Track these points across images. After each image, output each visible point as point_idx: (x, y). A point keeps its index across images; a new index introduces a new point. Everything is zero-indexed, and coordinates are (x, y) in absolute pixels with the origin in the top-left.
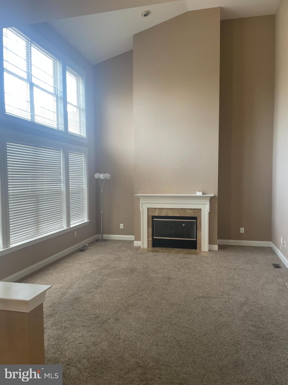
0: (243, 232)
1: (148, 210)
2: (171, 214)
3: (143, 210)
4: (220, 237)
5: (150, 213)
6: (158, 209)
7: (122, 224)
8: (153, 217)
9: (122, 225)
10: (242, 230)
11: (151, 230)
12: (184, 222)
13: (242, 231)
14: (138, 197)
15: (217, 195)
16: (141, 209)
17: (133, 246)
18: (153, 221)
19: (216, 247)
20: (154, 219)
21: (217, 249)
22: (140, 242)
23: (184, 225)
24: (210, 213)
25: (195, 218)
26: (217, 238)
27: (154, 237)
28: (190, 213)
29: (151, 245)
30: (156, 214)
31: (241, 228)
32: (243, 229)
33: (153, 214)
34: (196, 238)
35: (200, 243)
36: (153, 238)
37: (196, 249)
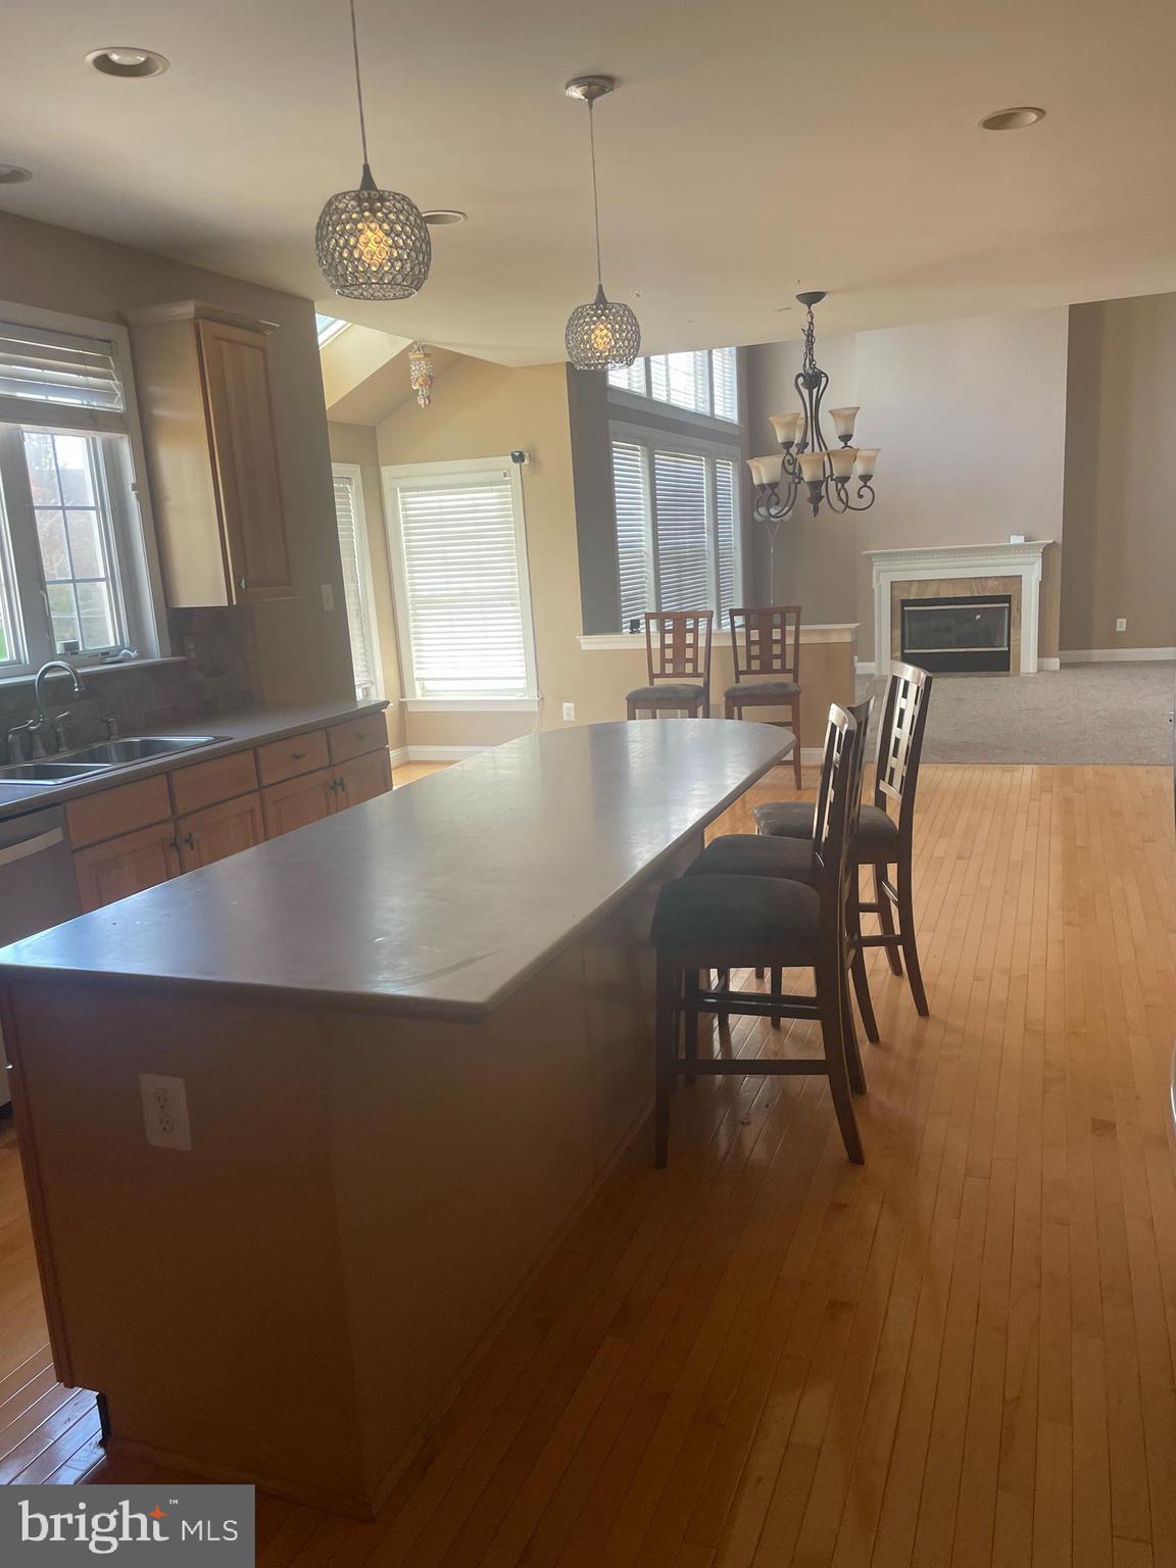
0: (1123, 629)
1: (892, 586)
2: (947, 592)
3: (880, 587)
4: (1064, 645)
5: (896, 593)
6: (917, 584)
8: (905, 603)
11: (898, 633)
12: (978, 611)
14: (869, 557)
15: (1060, 541)
16: (875, 586)
18: (903, 611)
19: (1054, 663)
20: (905, 608)
21: (1058, 668)
22: (873, 664)
23: (978, 617)
24: (1042, 584)
25: (1007, 599)
26: (1057, 648)
27: (906, 651)
28: (994, 588)
30: (911, 595)
33: (905, 597)
34: (1009, 646)
35: (1018, 656)
36: (903, 653)
37: (1009, 670)
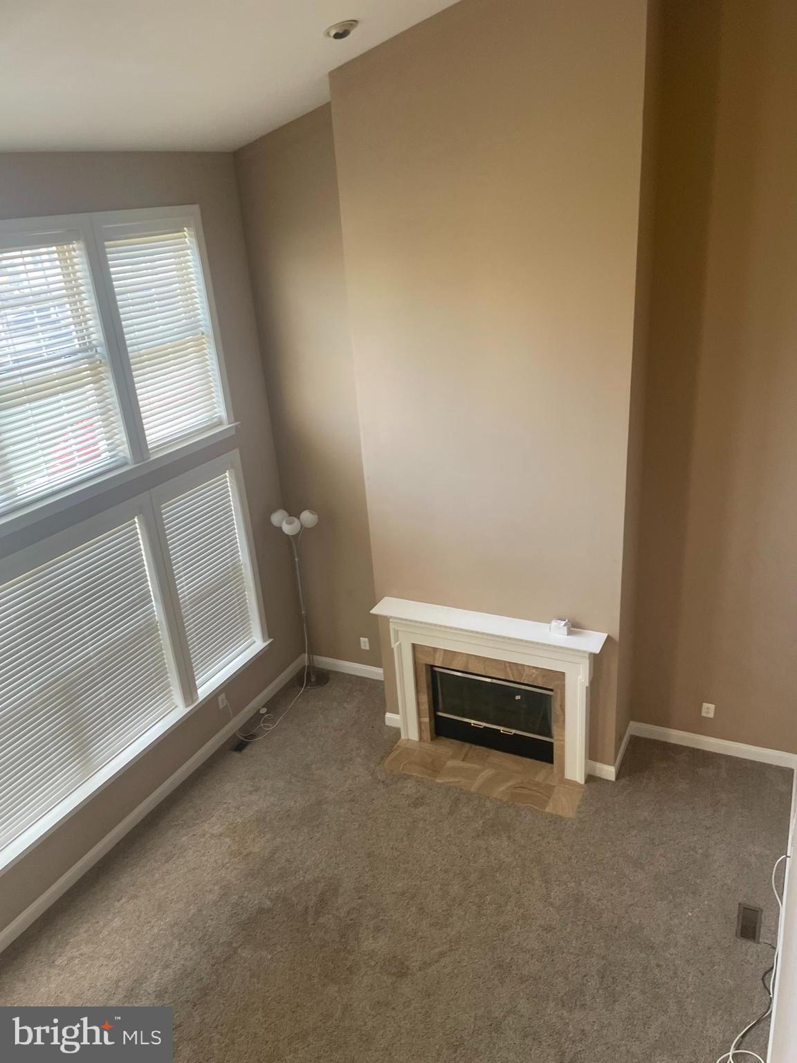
0: (711, 715)
1: (413, 648)
3: (400, 646)
5: (419, 655)
6: (442, 652)
7: (366, 639)
9: (365, 642)
10: (709, 710)
11: (425, 698)
13: (708, 713)
16: (394, 645)
17: (385, 723)
19: (609, 771)
20: (436, 669)
21: (612, 777)
22: (397, 717)
23: (518, 697)
25: (549, 690)
27: (437, 713)
28: (534, 676)
29: (427, 735)
30: (436, 662)
31: (705, 705)
32: (712, 707)
33: (429, 661)
35: (563, 757)
36: (434, 715)
37: (552, 762)
